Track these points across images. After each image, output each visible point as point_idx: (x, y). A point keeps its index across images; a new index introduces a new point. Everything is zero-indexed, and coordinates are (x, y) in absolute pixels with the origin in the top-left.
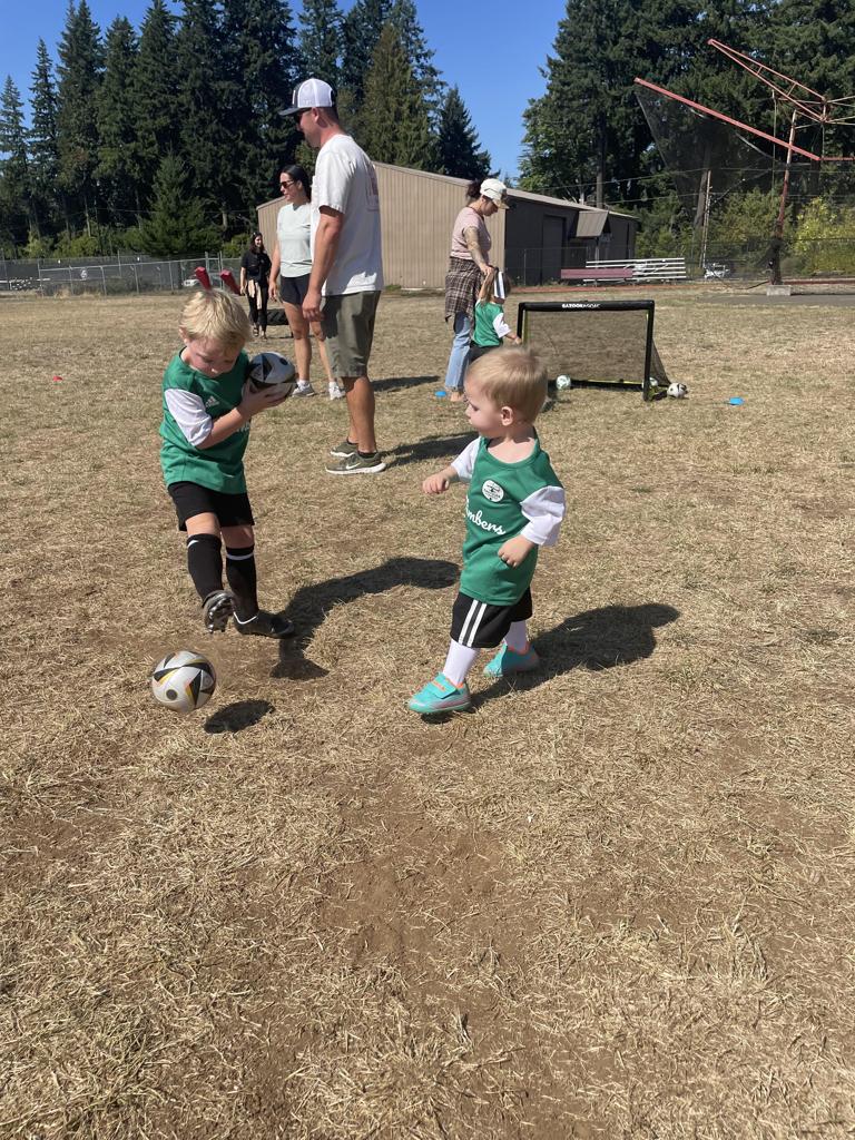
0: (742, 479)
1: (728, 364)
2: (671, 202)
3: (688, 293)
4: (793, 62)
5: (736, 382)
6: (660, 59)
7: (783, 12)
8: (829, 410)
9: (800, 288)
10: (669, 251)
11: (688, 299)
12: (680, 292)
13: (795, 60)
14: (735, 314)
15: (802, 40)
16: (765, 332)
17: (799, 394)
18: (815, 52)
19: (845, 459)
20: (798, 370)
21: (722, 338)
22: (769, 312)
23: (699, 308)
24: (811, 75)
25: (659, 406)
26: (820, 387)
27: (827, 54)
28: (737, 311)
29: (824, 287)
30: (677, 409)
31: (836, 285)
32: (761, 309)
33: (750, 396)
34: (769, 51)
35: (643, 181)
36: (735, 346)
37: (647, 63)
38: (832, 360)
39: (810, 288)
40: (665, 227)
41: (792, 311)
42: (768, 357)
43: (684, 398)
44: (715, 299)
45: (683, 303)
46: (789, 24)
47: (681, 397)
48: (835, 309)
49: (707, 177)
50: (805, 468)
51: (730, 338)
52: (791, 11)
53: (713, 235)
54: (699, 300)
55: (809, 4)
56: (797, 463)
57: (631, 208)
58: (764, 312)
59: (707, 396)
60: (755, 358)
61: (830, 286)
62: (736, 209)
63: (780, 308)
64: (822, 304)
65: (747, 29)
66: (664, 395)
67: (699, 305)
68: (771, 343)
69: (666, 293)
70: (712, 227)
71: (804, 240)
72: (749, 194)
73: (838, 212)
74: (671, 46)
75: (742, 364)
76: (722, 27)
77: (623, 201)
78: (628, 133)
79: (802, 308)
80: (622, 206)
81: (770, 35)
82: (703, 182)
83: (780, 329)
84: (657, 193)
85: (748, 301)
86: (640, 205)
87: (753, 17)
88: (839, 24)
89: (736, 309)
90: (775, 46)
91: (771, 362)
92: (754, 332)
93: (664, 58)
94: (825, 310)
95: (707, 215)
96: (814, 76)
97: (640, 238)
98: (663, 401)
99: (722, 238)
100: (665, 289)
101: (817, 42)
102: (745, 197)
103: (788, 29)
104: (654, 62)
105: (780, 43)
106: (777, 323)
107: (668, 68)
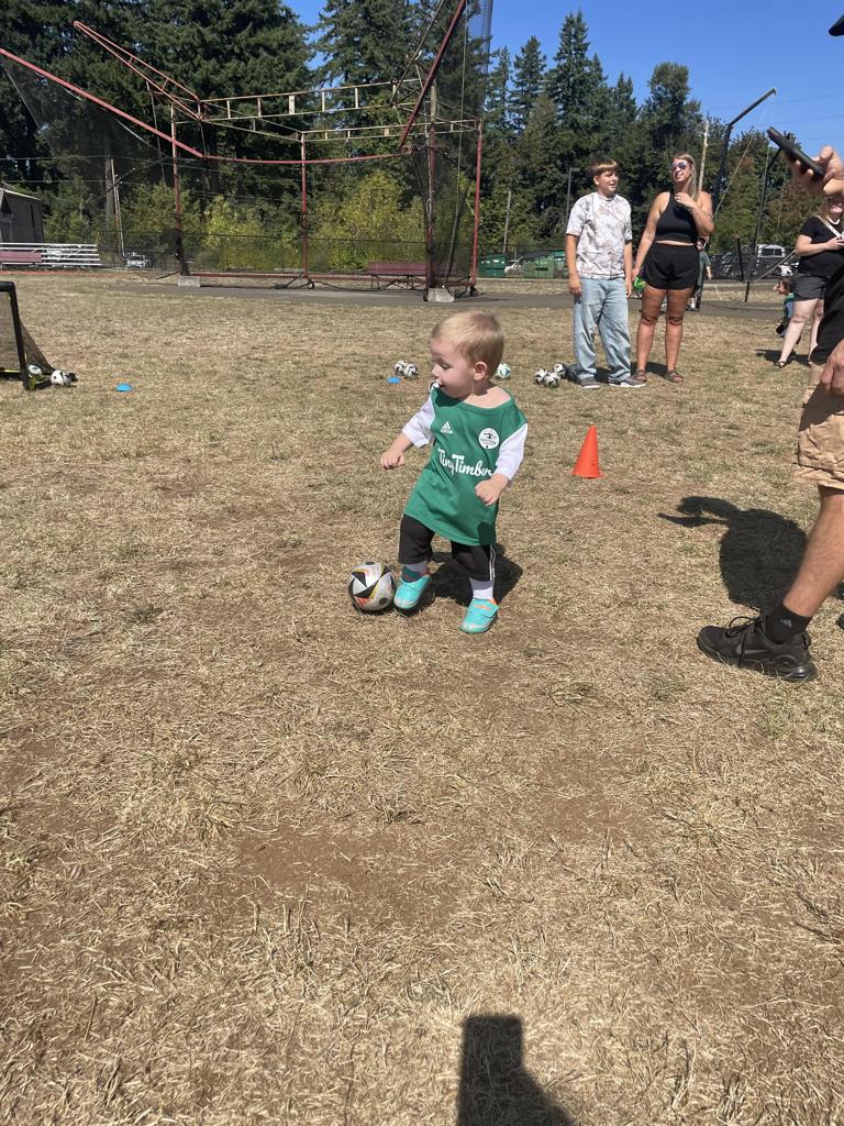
0: (111, 465)
1: (126, 351)
2: (77, 187)
3: (103, 281)
4: (176, 60)
5: (129, 369)
6: (39, 36)
7: (160, 9)
8: (210, 394)
9: (211, 281)
10: (84, 238)
11: (99, 286)
12: (94, 280)
13: (177, 58)
14: (145, 303)
15: (182, 40)
16: (171, 321)
17: (188, 380)
18: (196, 54)
19: (212, 438)
20: (192, 356)
21: (127, 326)
22: (177, 301)
23: (109, 295)
24: (195, 75)
25: (41, 395)
26: (208, 373)
27: (207, 58)
28: (147, 300)
29: (233, 281)
30: (61, 397)
31: (244, 279)
32: (170, 298)
33: (140, 382)
34: (152, 45)
35: (42, 162)
36: (138, 333)
37: (26, 38)
38: (225, 347)
39: (220, 280)
40: (76, 212)
41: (200, 301)
42: (167, 344)
43: (69, 386)
44: (126, 288)
45: (94, 290)
46: (167, 22)
47: (66, 385)
48: (237, 302)
49: (110, 165)
50: (176, 450)
51: (134, 326)
52: (167, 9)
53: (127, 224)
54: (110, 287)
55: (182, 6)
56: (168, 446)
57: (35, 190)
58: (173, 302)
59: (97, 383)
60: (154, 346)
61: (239, 279)
62: (146, 200)
63: (188, 299)
64: (225, 296)
65: (126, 20)
66: (49, 384)
67: (111, 293)
68: (173, 332)
69: (78, 280)
70: (125, 217)
71: (214, 234)
72: (156, 186)
73: (239, 212)
74: (49, 24)
75: (140, 352)
76: (100, 13)
77: (24, 181)
78: (16, 110)
79: (208, 299)
80: (23, 186)
81: (150, 30)
82: (107, 169)
83: (186, 318)
84: (61, 176)
85: (157, 291)
86: (44, 187)
87: (131, 9)
88: (213, 30)
89: (146, 298)
90: (157, 42)
91: (169, 349)
92: (161, 321)
93: (43, 37)
94: (229, 301)
95: (117, 205)
96: (198, 76)
97: (51, 222)
98: (47, 390)
99: (137, 228)
100: (78, 276)
101: (196, 44)
102: (152, 189)
103: (166, 26)
104: (33, 38)
105: (161, 39)
106: (184, 312)
107: (49, 47)
